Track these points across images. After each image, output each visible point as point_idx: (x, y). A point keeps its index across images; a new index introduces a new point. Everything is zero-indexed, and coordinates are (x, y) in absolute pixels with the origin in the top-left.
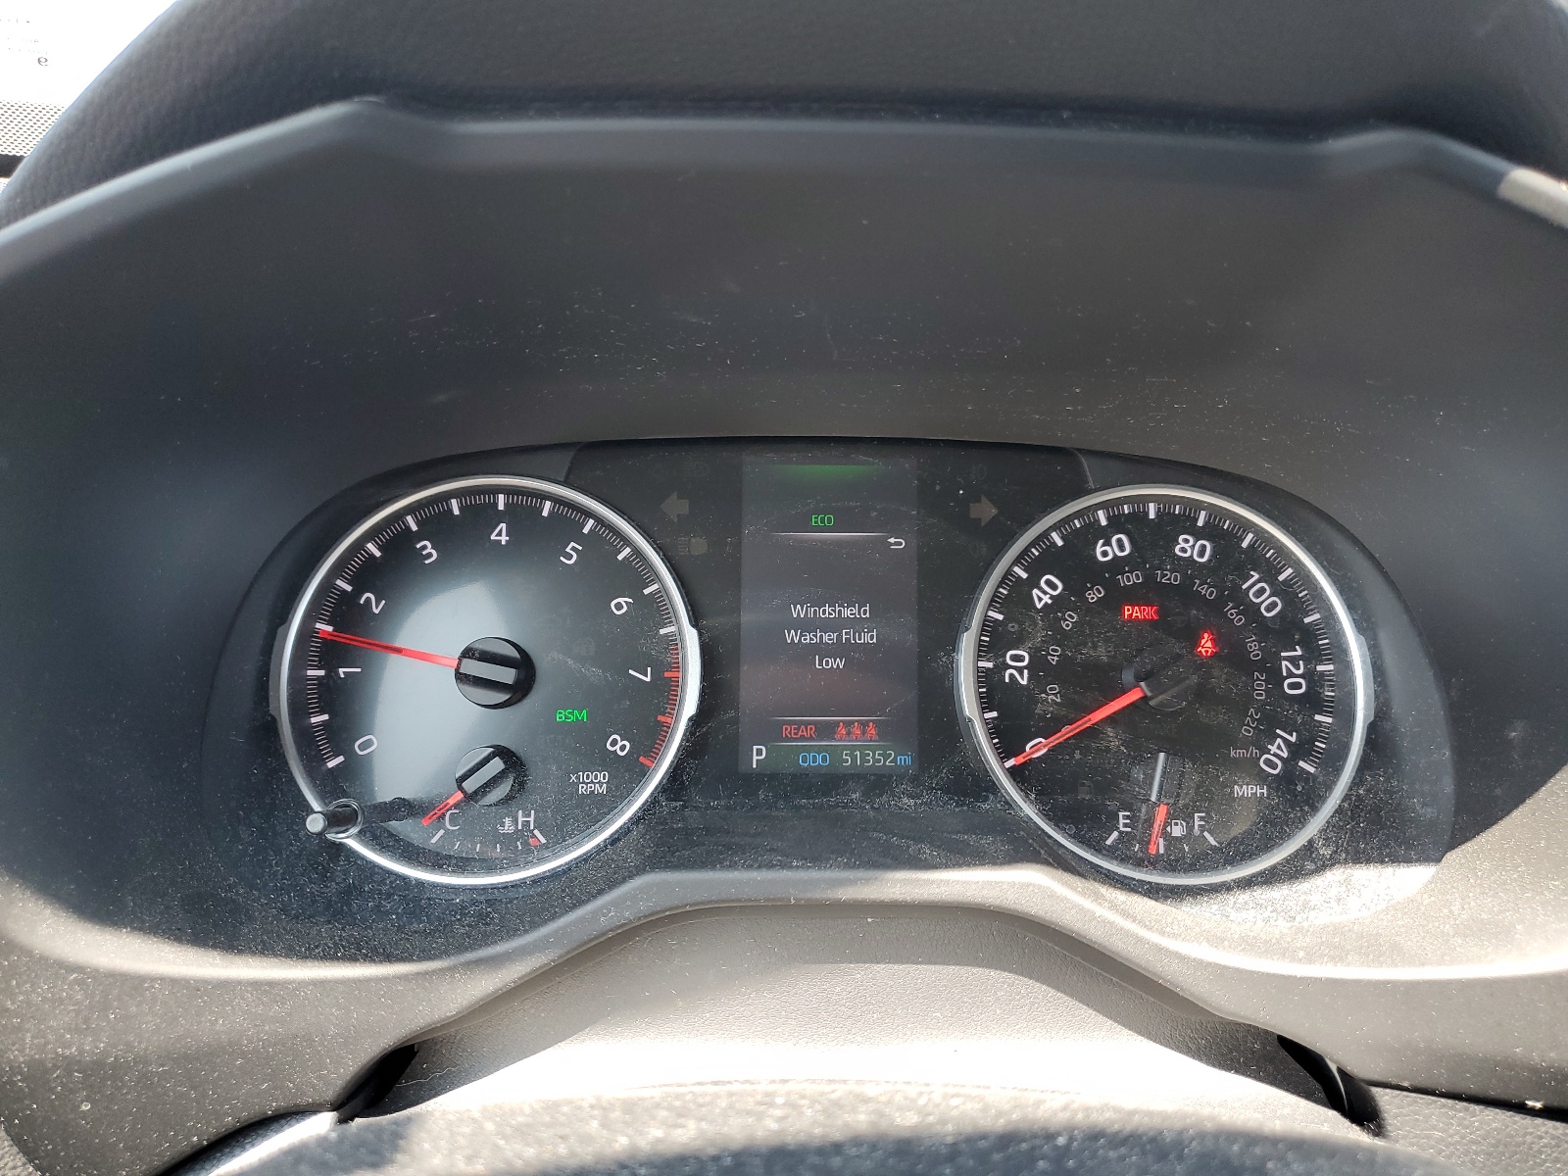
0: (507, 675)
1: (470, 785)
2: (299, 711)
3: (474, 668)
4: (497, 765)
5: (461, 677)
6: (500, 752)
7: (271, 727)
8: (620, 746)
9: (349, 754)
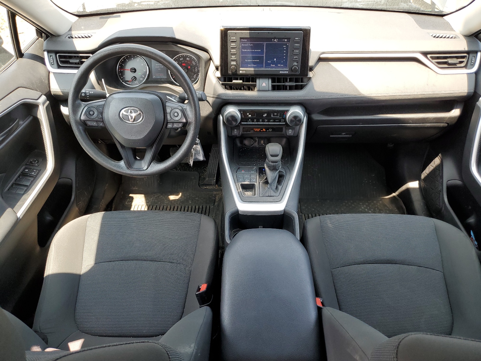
0: (134, 70)
1: (132, 79)
2: (119, 74)
3: (131, 70)
4: (134, 78)
5: (131, 71)
6: (134, 77)
7: (117, 75)
8: (143, 76)
9: (123, 77)
